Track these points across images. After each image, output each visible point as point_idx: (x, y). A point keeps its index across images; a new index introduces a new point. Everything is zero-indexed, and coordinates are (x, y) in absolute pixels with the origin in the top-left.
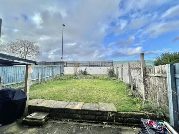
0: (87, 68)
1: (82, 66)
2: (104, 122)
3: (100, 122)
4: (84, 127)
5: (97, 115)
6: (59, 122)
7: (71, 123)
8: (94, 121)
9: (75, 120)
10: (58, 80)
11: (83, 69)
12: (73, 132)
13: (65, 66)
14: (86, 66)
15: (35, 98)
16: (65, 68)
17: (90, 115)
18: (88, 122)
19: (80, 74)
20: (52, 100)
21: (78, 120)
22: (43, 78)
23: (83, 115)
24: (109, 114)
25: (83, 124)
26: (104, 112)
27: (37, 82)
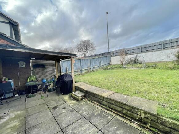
0: (138, 54)
1: (131, 54)
2: (133, 120)
3: (128, 118)
4: (106, 114)
5: (124, 109)
6: (90, 103)
7: (98, 107)
8: (120, 114)
9: (102, 106)
10: (104, 69)
11: (132, 57)
12: (95, 114)
13: (111, 56)
14: (137, 53)
15: (81, 82)
16: (112, 58)
17: (116, 105)
18: (113, 112)
19: (129, 63)
20: (90, 84)
21: (104, 107)
22: (92, 67)
23: (110, 104)
24: (141, 113)
25: (108, 112)
26: (134, 108)
27: (88, 71)
